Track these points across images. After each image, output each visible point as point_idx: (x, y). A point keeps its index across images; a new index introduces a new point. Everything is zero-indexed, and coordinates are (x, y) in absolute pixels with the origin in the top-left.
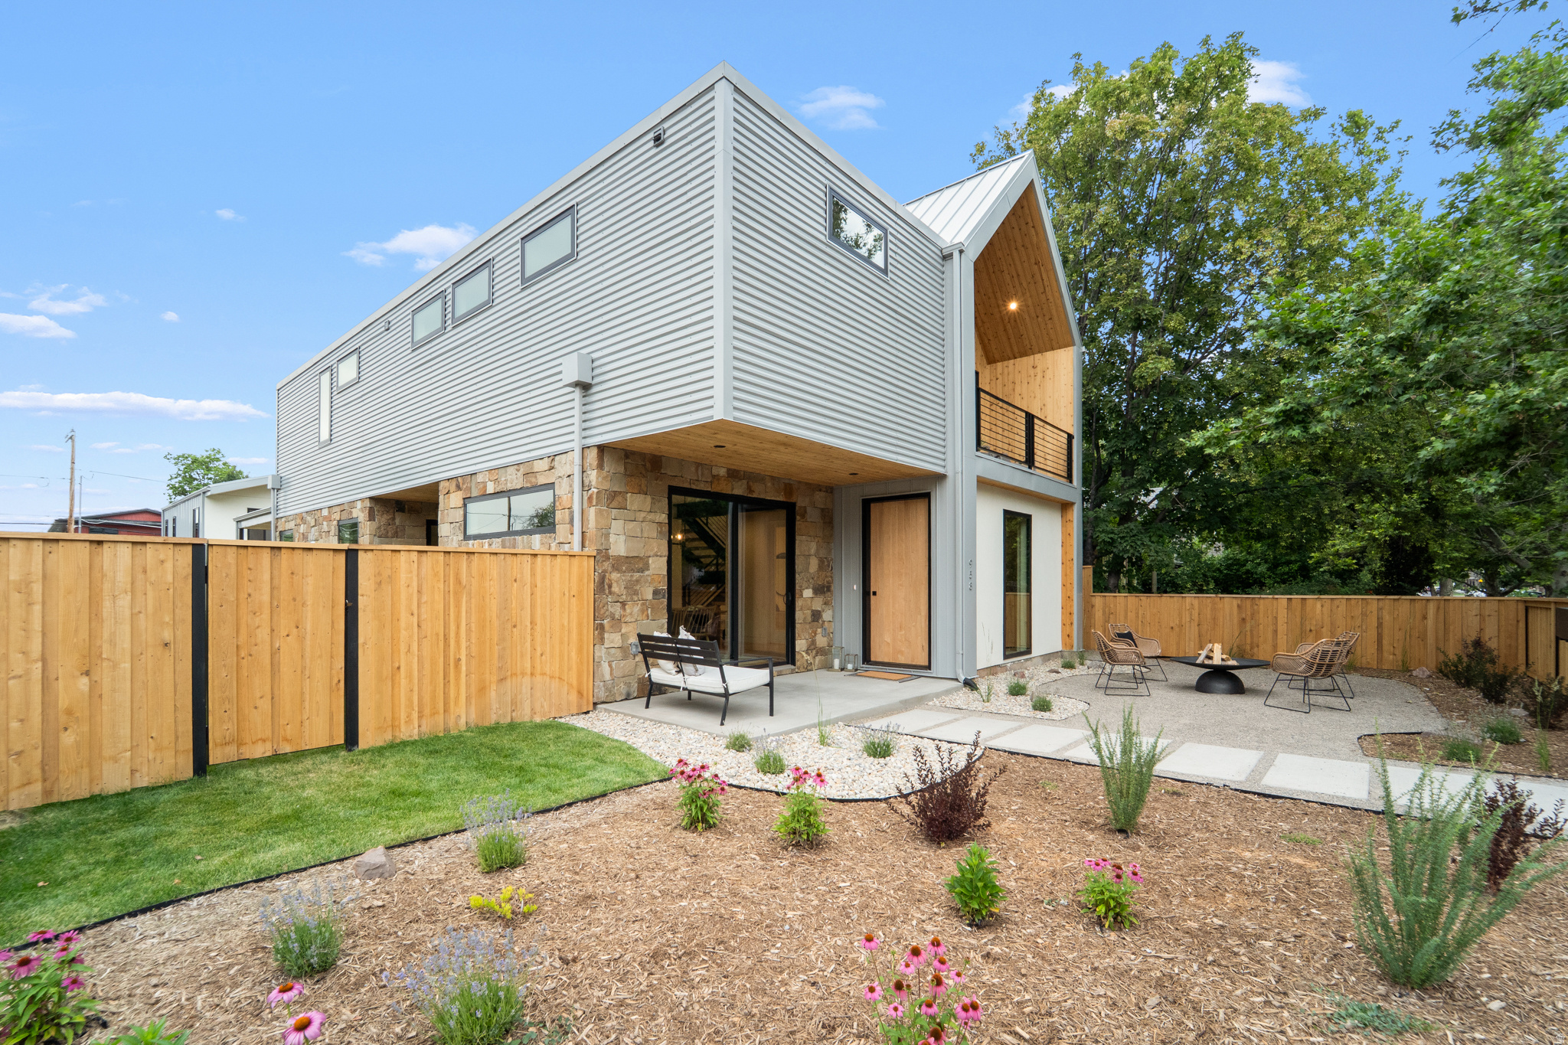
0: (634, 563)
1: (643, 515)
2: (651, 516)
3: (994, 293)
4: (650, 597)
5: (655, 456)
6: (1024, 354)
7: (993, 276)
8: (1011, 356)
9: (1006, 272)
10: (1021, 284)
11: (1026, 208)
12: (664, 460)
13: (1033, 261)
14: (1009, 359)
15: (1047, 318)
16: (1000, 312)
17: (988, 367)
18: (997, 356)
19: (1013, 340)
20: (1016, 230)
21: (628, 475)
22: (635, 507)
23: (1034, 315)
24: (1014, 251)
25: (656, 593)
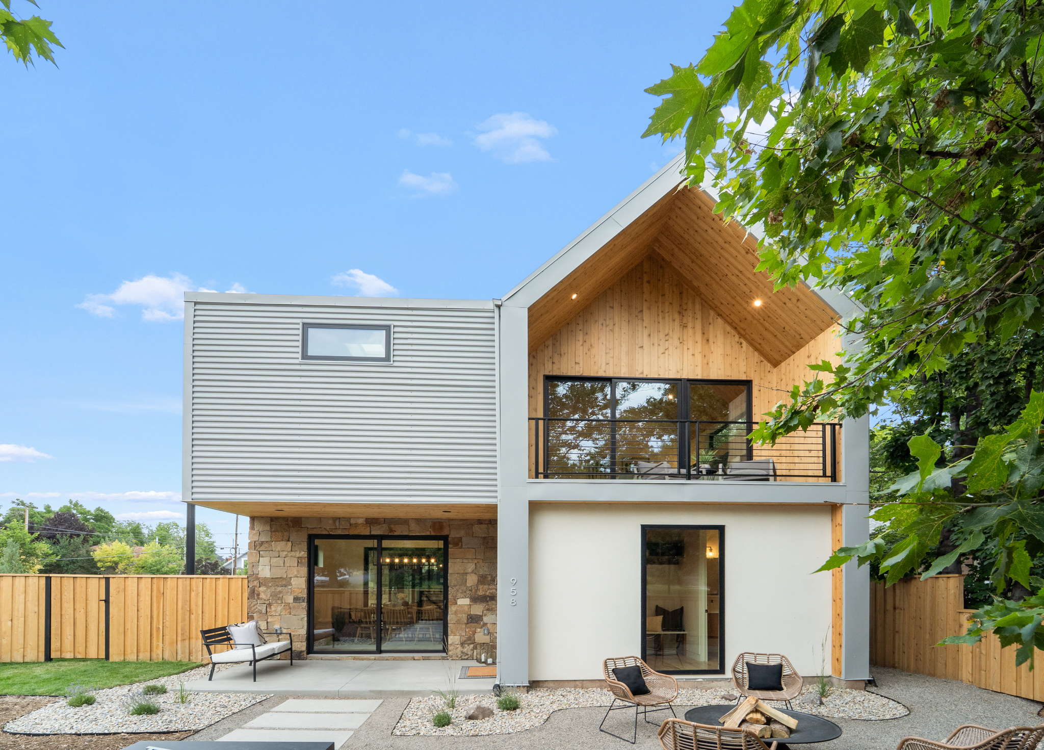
0: (283, 582)
1: (285, 553)
2: (293, 554)
3: (734, 298)
4: (291, 601)
5: (295, 518)
6: (799, 347)
7: (722, 283)
8: (790, 353)
9: (730, 274)
10: (749, 279)
11: (703, 206)
12: (303, 519)
13: (743, 252)
14: (789, 356)
15: (795, 301)
16: (749, 312)
17: (775, 370)
18: (777, 357)
19: (779, 336)
20: (710, 231)
21: (272, 531)
22: (279, 549)
23: (781, 304)
24: (722, 251)
25: (296, 599)
